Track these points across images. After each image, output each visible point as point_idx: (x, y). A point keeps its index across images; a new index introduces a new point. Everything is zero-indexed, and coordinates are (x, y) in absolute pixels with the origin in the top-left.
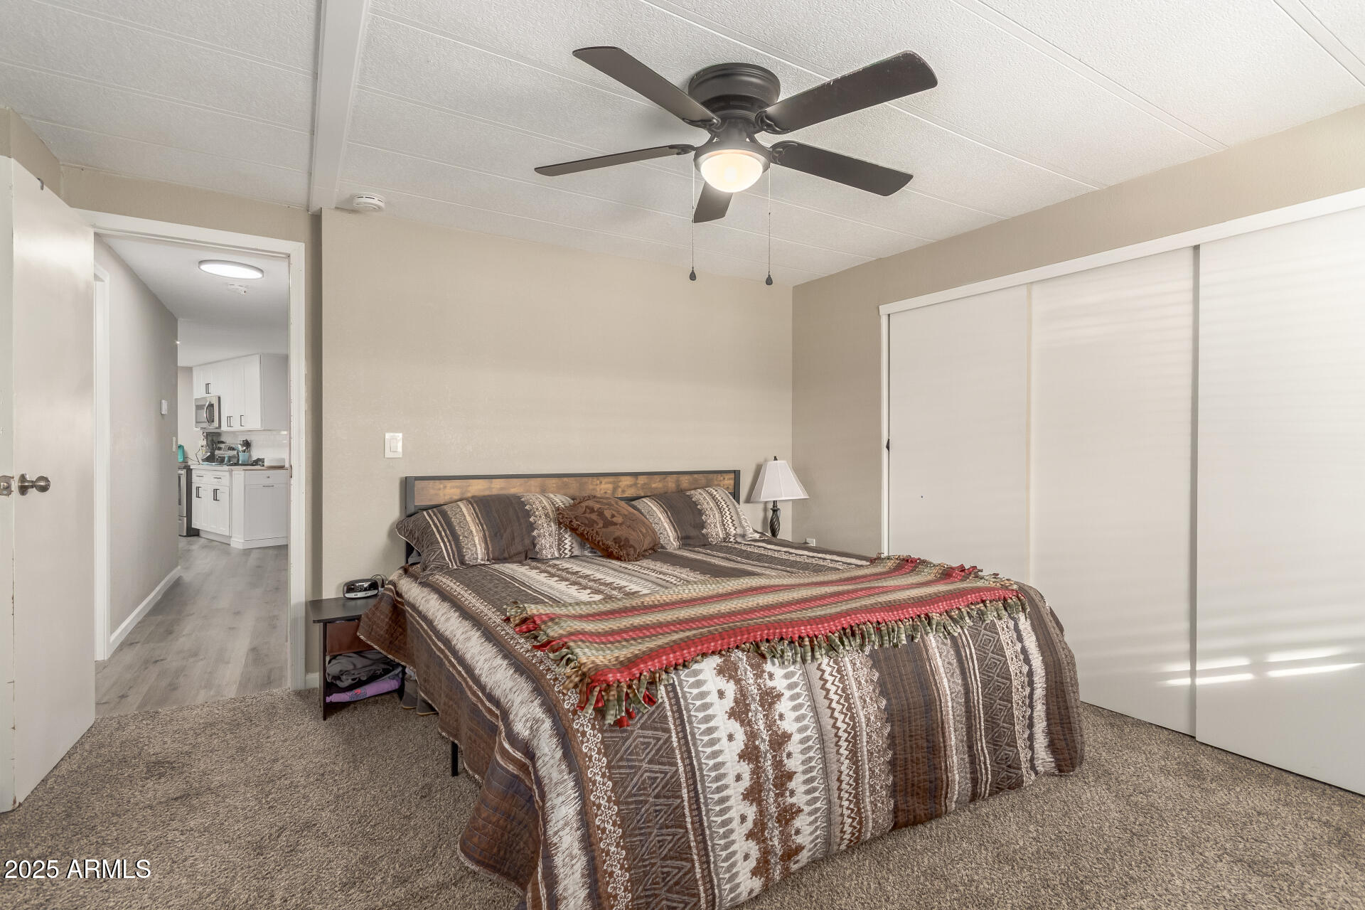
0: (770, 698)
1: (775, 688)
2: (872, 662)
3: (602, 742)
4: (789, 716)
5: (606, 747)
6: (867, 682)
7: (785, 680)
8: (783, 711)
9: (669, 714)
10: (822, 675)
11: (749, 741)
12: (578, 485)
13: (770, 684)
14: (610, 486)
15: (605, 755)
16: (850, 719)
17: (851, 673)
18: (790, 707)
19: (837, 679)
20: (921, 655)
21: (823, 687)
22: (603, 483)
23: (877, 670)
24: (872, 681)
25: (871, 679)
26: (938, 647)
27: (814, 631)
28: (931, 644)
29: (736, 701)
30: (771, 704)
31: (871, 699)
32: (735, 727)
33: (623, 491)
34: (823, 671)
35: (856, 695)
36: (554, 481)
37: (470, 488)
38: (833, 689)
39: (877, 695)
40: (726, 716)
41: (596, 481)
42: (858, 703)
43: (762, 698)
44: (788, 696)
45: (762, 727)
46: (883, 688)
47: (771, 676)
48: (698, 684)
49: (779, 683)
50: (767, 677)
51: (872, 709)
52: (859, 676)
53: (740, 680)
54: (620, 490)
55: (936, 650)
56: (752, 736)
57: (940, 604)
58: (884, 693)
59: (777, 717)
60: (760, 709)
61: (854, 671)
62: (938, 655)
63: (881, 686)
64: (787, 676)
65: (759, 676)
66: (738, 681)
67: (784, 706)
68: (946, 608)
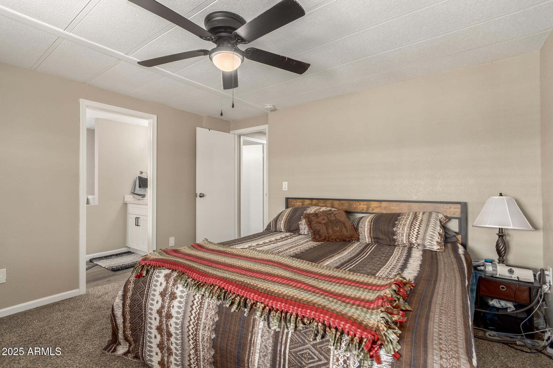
0: (173, 296)
1: (176, 294)
2: (218, 310)
3: (135, 280)
4: (176, 309)
5: (135, 282)
6: (211, 318)
7: (180, 293)
8: (174, 305)
9: (148, 281)
10: (194, 300)
11: (161, 308)
12: (348, 204)
13: (176, 291)
14: (365, 206)
15: (134, 284)
16: (195, 329)
17: (205, 308)
18: (177, 305)
19: (198, 307)
20: (248, 327)
21: (191, 306)
22: (361, 205)
23: (219, 316)
24: (213, 320)
25: (213, 319)
26: (263, 330)
27: (197, 278)
28: (259, 324)
29: (164, 289)
30: (173, 299)
31: (209, 329)
32: (160, 299)
33: (373, 210)
34: (195, 299)
35: (203, 321)
36: (337, 202)
37: (305, 203)
38: (195, 310)
39: (212, 329)
40: (159, 294)
41: (358, 203)
42: (202, 325)
43: (170, 295)
44: (179, 300)
45: (166, 306)
46: (217, 328)
47: (177, 288)
48: (158, 276)
49: (178, 293)
50: (176, 287)
51: (207, 334)
52: (208, 313)
53: (168, 283)
54: (371, 209)
55: (260, 331)
56: (163, 307)
57: (279, 303)
58: (216, 330)
59: (172, 306)
60: (169, 298)
61: (207, 308)
62: (260, 335)
63: (217, 326)
64: (182, 292)
65: (174, 285)
66: (167, 283)
67: (175, 303)
68: (283, 308)
